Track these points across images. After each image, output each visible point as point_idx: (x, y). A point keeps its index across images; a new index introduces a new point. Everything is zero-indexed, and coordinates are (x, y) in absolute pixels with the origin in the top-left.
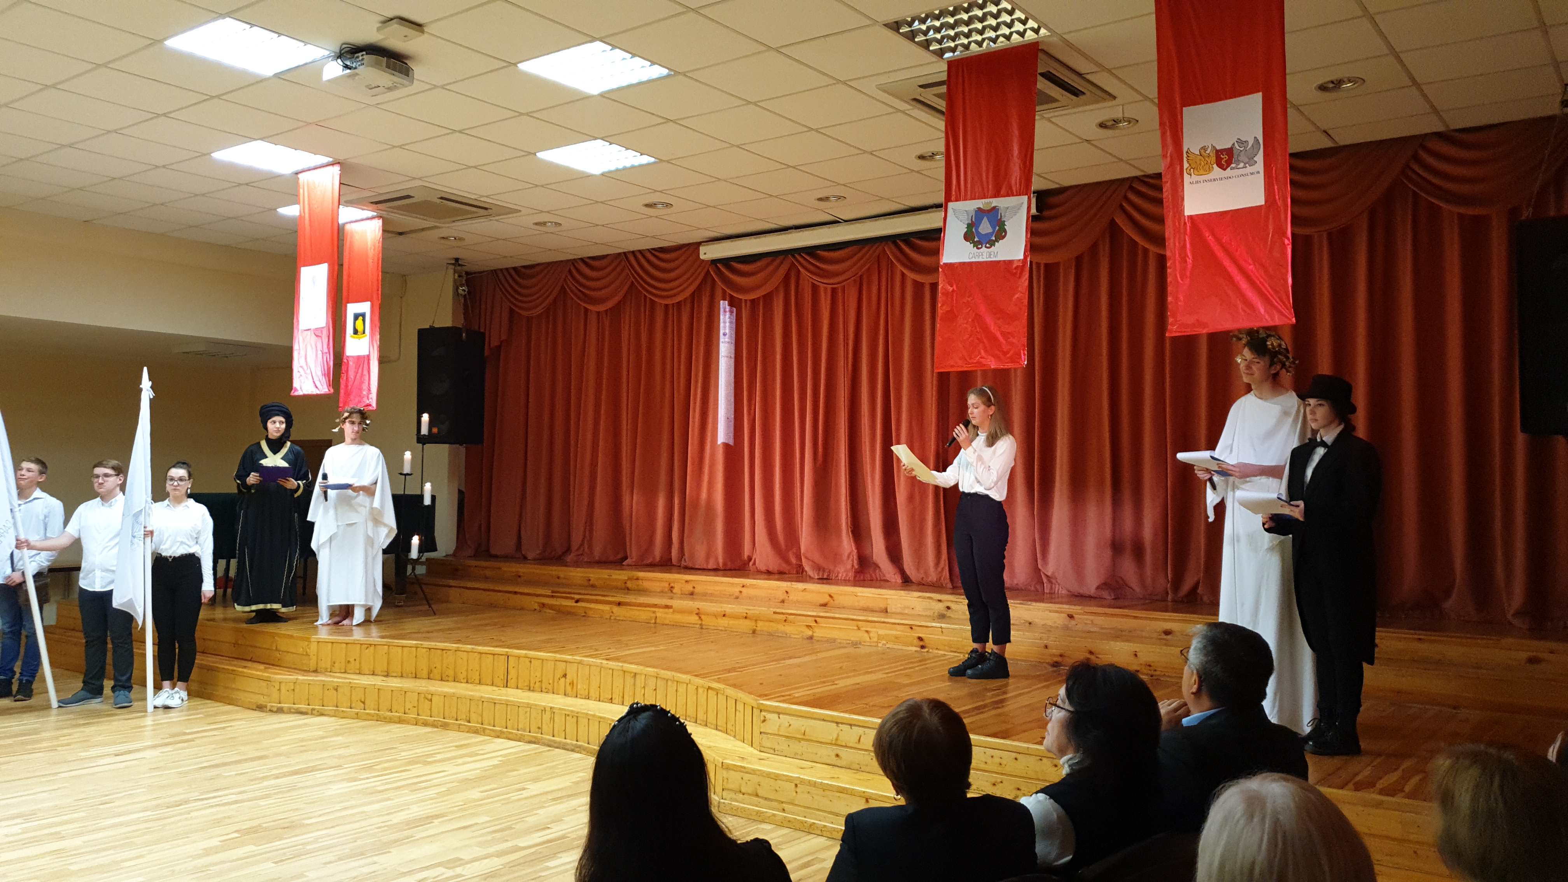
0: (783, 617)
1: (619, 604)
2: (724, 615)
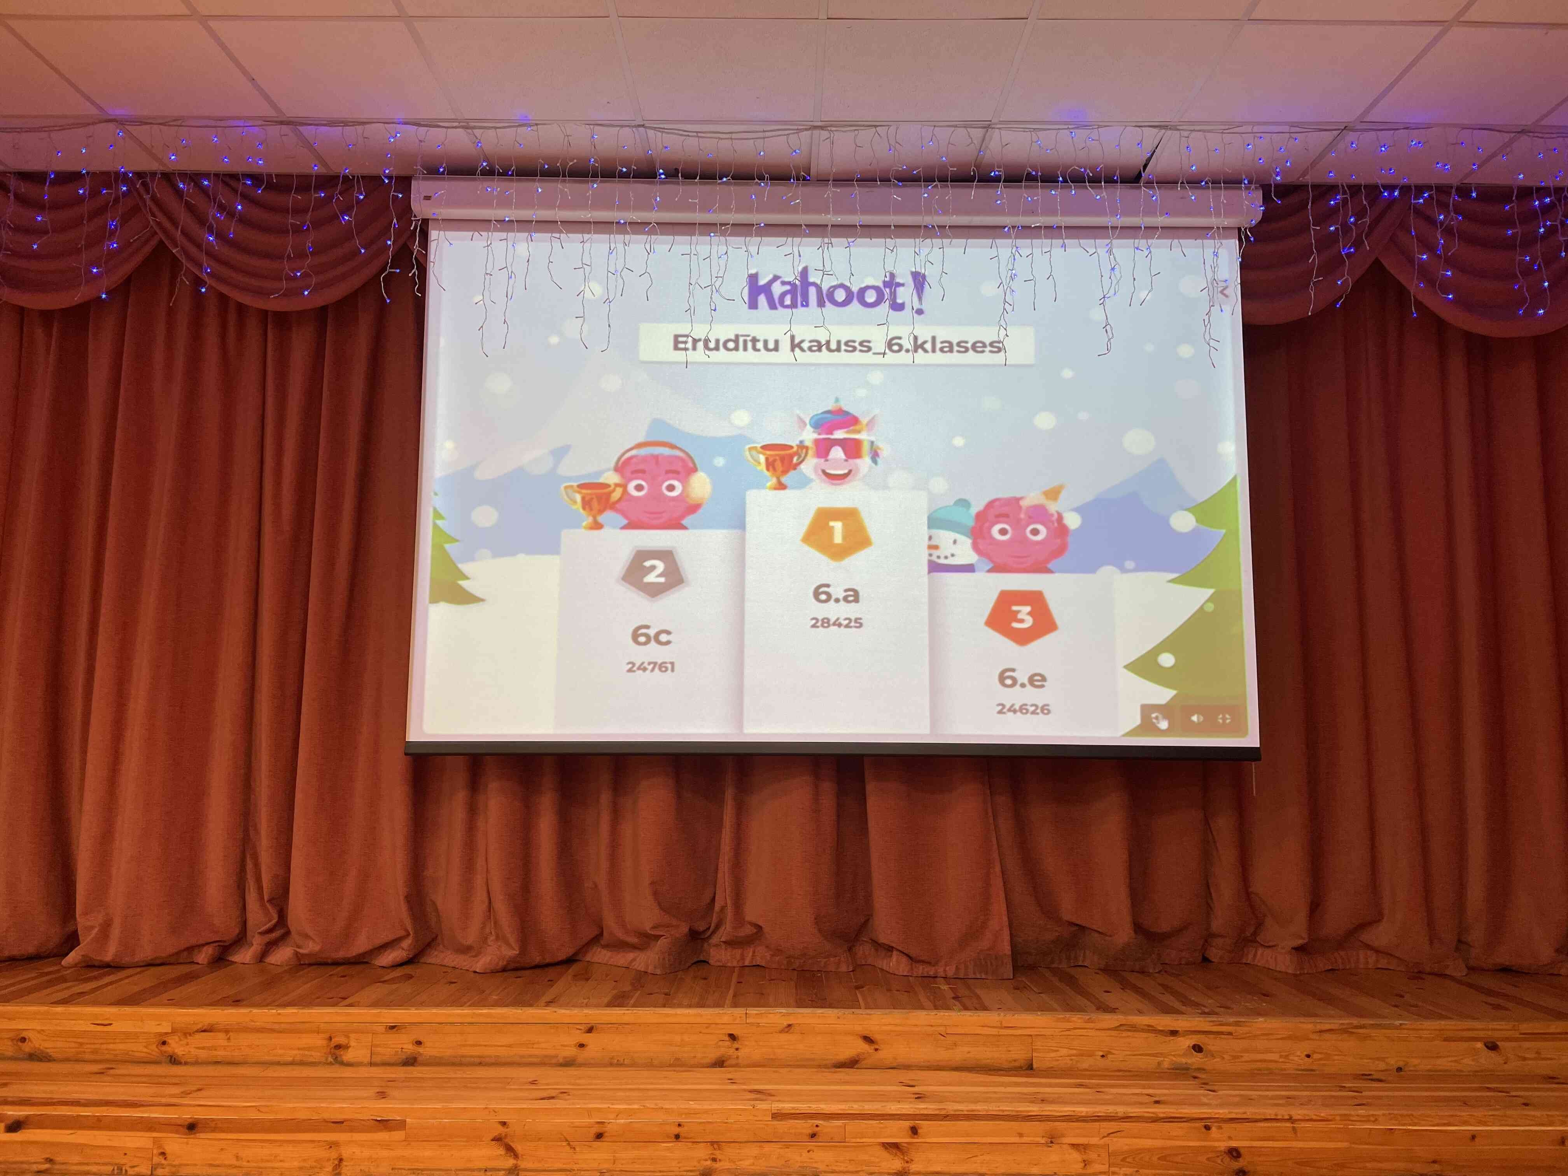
0: (805, 1127)
1: (192, 1127)
2: (599, 1136)
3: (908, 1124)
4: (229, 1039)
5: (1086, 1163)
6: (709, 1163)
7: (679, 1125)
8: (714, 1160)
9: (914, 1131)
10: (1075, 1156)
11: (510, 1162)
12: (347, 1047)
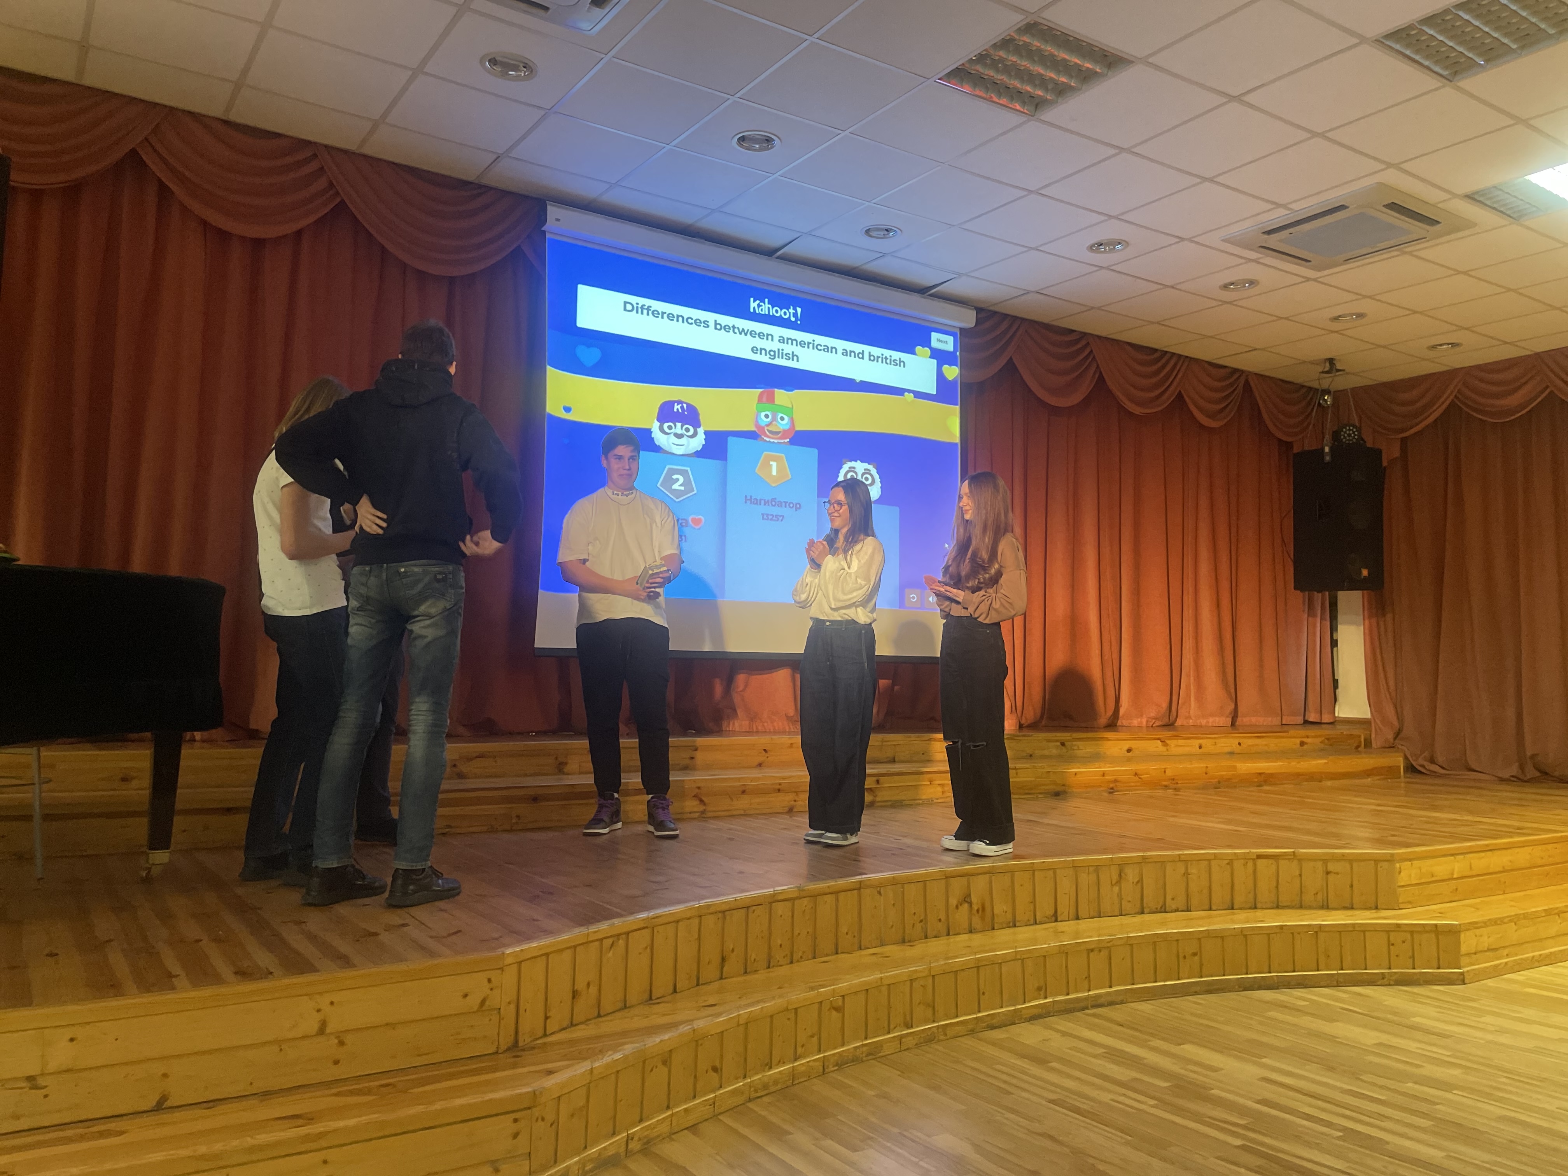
3: (875, 779)
4: (496, 761)
5: (943, 792)
6: (793, 803)
7: (780, 784)
8: (795, 801)
9: (878, 782)
10: (939, 789)
11: (702, 808)
12: (566, 764)
